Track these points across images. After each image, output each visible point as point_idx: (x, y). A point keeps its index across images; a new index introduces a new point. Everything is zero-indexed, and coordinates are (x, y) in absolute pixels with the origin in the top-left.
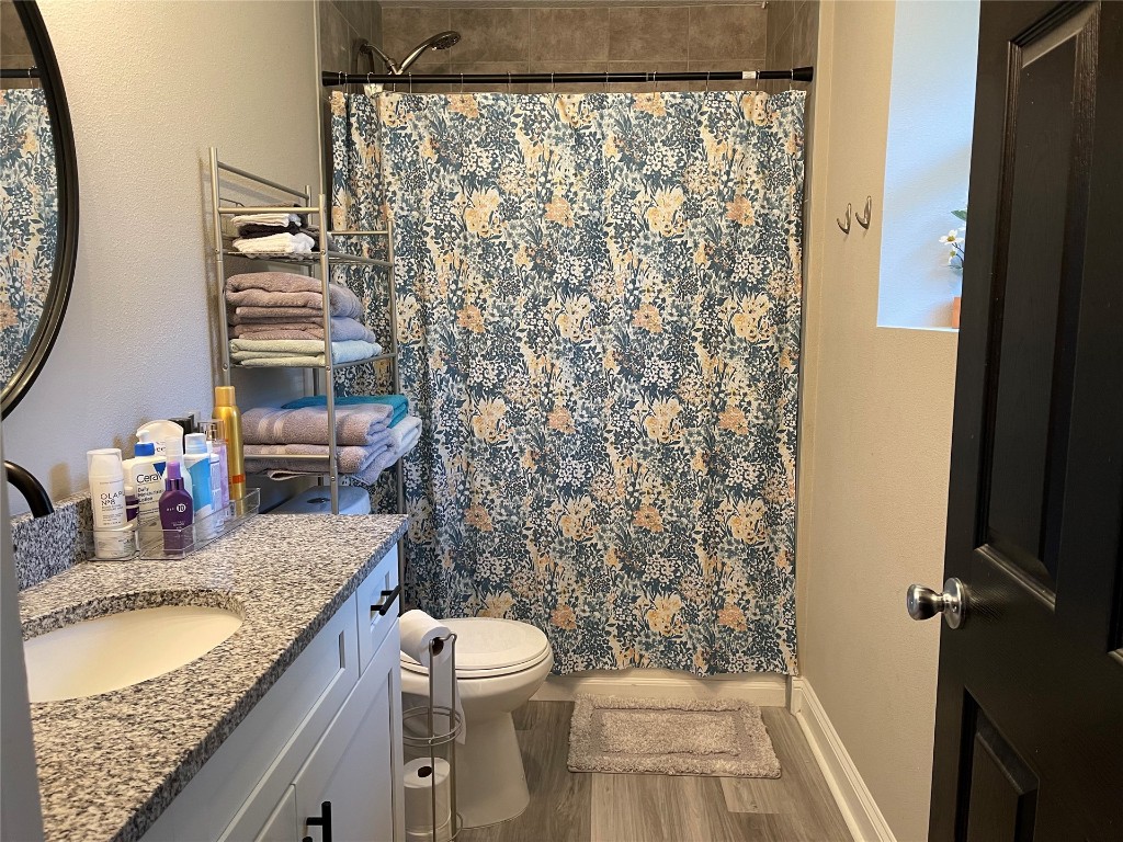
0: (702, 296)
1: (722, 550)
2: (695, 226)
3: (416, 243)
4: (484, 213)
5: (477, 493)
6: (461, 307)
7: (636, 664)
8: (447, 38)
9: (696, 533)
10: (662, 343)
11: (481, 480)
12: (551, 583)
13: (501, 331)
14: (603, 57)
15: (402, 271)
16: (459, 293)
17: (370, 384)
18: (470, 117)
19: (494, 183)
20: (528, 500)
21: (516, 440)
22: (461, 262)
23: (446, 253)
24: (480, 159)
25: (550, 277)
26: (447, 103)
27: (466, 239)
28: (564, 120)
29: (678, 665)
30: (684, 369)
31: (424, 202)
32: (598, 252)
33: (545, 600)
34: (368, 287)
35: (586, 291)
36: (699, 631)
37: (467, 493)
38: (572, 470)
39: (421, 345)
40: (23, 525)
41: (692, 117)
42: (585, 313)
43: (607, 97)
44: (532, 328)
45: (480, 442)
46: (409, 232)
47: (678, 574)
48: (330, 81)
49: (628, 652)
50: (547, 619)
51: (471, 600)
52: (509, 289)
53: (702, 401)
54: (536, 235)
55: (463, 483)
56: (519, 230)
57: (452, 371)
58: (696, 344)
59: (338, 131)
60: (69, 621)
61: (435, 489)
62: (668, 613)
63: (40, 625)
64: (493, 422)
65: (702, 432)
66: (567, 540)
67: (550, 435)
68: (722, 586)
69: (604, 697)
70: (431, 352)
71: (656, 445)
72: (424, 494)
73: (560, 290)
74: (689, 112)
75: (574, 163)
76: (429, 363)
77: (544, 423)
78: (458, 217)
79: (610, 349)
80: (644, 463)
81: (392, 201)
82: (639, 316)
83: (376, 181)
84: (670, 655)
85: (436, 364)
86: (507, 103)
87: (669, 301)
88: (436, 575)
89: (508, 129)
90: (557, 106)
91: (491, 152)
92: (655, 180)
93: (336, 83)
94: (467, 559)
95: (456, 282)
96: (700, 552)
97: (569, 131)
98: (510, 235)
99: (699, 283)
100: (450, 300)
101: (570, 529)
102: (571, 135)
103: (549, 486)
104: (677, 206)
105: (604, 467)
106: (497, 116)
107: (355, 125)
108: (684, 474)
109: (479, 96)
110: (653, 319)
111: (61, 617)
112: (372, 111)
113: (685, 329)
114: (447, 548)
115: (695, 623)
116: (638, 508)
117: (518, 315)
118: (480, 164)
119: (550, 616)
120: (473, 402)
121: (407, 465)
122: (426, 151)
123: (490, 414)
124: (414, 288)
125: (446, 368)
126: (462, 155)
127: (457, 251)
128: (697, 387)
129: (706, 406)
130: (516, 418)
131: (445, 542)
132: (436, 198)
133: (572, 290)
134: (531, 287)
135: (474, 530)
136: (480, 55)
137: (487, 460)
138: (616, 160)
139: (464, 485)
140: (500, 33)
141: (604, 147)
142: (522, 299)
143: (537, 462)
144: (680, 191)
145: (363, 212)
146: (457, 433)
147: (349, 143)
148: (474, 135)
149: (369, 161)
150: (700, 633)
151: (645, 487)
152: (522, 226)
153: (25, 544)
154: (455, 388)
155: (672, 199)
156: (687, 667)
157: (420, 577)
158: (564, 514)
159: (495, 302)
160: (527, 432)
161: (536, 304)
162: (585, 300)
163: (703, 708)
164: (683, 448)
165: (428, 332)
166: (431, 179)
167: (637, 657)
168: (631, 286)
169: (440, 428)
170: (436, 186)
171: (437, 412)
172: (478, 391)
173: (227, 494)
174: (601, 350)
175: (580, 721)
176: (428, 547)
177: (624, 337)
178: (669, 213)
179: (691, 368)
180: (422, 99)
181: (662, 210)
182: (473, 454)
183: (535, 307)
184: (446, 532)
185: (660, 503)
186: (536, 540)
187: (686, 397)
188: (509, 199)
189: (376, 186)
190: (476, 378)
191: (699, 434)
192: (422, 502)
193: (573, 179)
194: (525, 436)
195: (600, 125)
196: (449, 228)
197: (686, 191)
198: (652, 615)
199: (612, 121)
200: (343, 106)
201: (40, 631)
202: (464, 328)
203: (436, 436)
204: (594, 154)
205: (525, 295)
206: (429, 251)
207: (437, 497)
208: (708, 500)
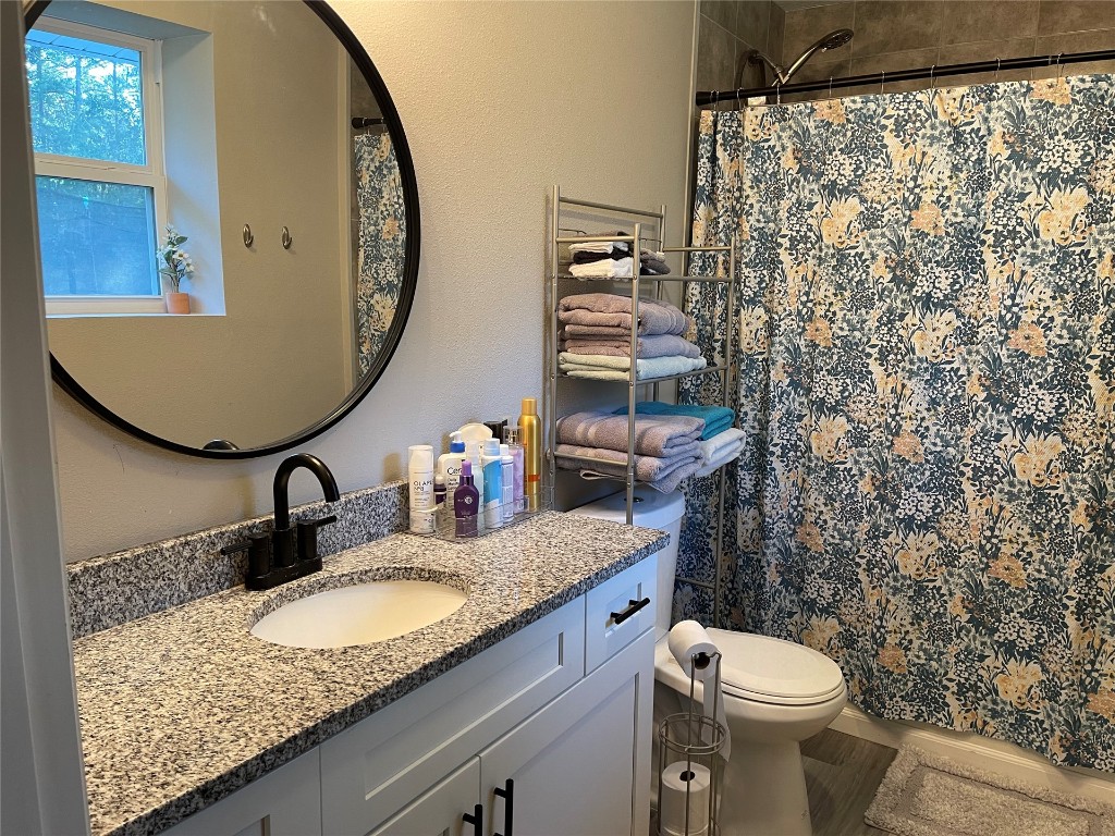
0: (1102, 317)
1: (1103, 623)
2: (1101, 232)
3: (770, 254)
4: (841, 223)
5: (810, 511)
6: (810, 320)
7: (978, 730)
8: (837, 38)
9: (1067, 597)
10: (1044, 369)
11: (815, 499)
12: (881, 619)
13: (848, 345)
14: (1030, 31)
15: (753, 283)
16: (810, 305)
17: (715, 391)
18: (836, 123)
19: (855, 191)
20: (864, 526)
21: (856, 462)
22: (815, 273)
23: (799, 264)
24: (842, 167)
25: (910, 290)
26: (813, 110)
27: (821, 250)
28: (942, 117)
29: (1031, 743)
30: (1072, 402)
31: (781, 213)
32: (972, 264)
33: (873, 635)
34: (720, 298)
35: (951, 305)
36: (1059, 712)
37: (800, 509)
38: (917, 503)
39: (765, 356)
40: (350, 501)
41: (1107, 103)
42: (948, 330)
43: (997, 87)
44: (885, 344)
45: (818, 459)
46: (763, 244)
47: (1042, 641)
48: (703, 100)
49: (969, 714)
50: (874, 656)
51: (796, 617)
52: (863, 301)
53: (1091, 443)
54: (899, 245)
55: (798, 499)
56: (880, 240)
57: (794, 384)
58: (1090, 374)
59: (704, 149)
60: (361, 580)
61: (766, 501)
62: (1024, 682)
63: (339, 581)
64: (832, 440)
65: (1089, 480)
66: (904, 577)
67: (894, 461)
68: (1097, 666)
69: (934, 756)
70: (773, 364)
71: (1026, 488)
72: (755, 503)
73: (920, 304)
74: (1102, 97)
75: (950, 165)
76: (771, 375)
77: (889, 448)
78: (815, 228)
79: (976, 372)
80: (1008, 507)
81: (749, 214)
82: (1017, 338)
83: (737, 194)
84: (1020, 729)
85: (778, 376)
86: (878, 105)
87: (1059, 320)
88: (761, 586)
89: (877, 132)
90: (935, 103)
91: (855, 158)
92: (1052, 179)
93: (708, 102)
94: (794, 575)
95: (807, 294)
96: (1071, 621)
97: (948, 129)
98: (868, 245)
99: (1101, 301)
100: (799, 312)
101: (909, 565)
102: (949, 134)
103: (888, 516)
104: (1079, 209)
105: (957, 504)
106: (865, 119)
107: (720, 141)
108: (1060, 526)
109: (847, 101)
110: (1034, 340)
111: (355, 577)
112: (739, 126)
113: (1077, 354)
114: (774, 562)
115: (1056, 702)
116: (995, 556)
117: (870, 330)
118: (842, 172)
119: (877, 653)
120: (814, 418)
121: (741, 473)
122: (788, 162)
123: (831, 432)
124: (763, 300)
125: (788, 380)
126: (825, 164)
127: (811, 262)
128: (1086, 425)
129: (1097, 449)
130: (858, 438)
131: (772, 557)
132: (794, 209)
133: (934, 304)
134: (888, 300)
135: (803, 548)
136: (883, 46)
137: (823, 478)
138: (1002, 158)
139: (798, 500)
140: (909, 20)
141: (989, 144)
142: (875, 314)
143: (877, 488)
144: (1083, 191)
145: (721, 226)
146: (795, 447)
147: (713, 159)
148: (838, 142)
149: (732, 175)
150: (1060, 714)
151: (1007, 533)
152: (883, 235)
153: (350, 515)
154: (797, 402)
155: (1073, 201)
156: (1041, 750)
157: (745, 585)
158: (902, 548)
159: (845, 315)
160: (870, 454)
161: (891, 319)
162: (950, 316)
163: (1055, 801)
164: (1062, 496)
165: (773, 344)
166: (790, 190)
167: (979, 723)
168: (1009, 302)
169: (776, 441)
170: (795, 196)
171: (774, 424)
172: (820, 406)
173: (521, 491)
174: (965, 373)
175: (897, 773)
176: (755, 557)
177: (994, 360)
178: (1067, 218)
179: (1081, 402)
180: (787, 109)
181: (1059, 214)
182: (809, 471)
183: (890, 321)
184: (774, 545)
185: (1025, 555)
186: (869, 570)
187: (1071, 435)
188: (871, 207)
189: (738, 200)
190: (819, 392)
191: (1084, 481)
192: (753, 512)
193: (947, 182)
194: (866, 458)
195: (986, 120)
196: (805, 238)
197: (1091, 191)
198: (1004, 681)
199: (1002, 113)
200: (711, 124)
201: (339, 585)
202: (812, 341)
203: (771, 449)
204: (974, 153)
205: (880, 308)
206: (782, 263)
207: (767, 509)
208: (1089, 562)
